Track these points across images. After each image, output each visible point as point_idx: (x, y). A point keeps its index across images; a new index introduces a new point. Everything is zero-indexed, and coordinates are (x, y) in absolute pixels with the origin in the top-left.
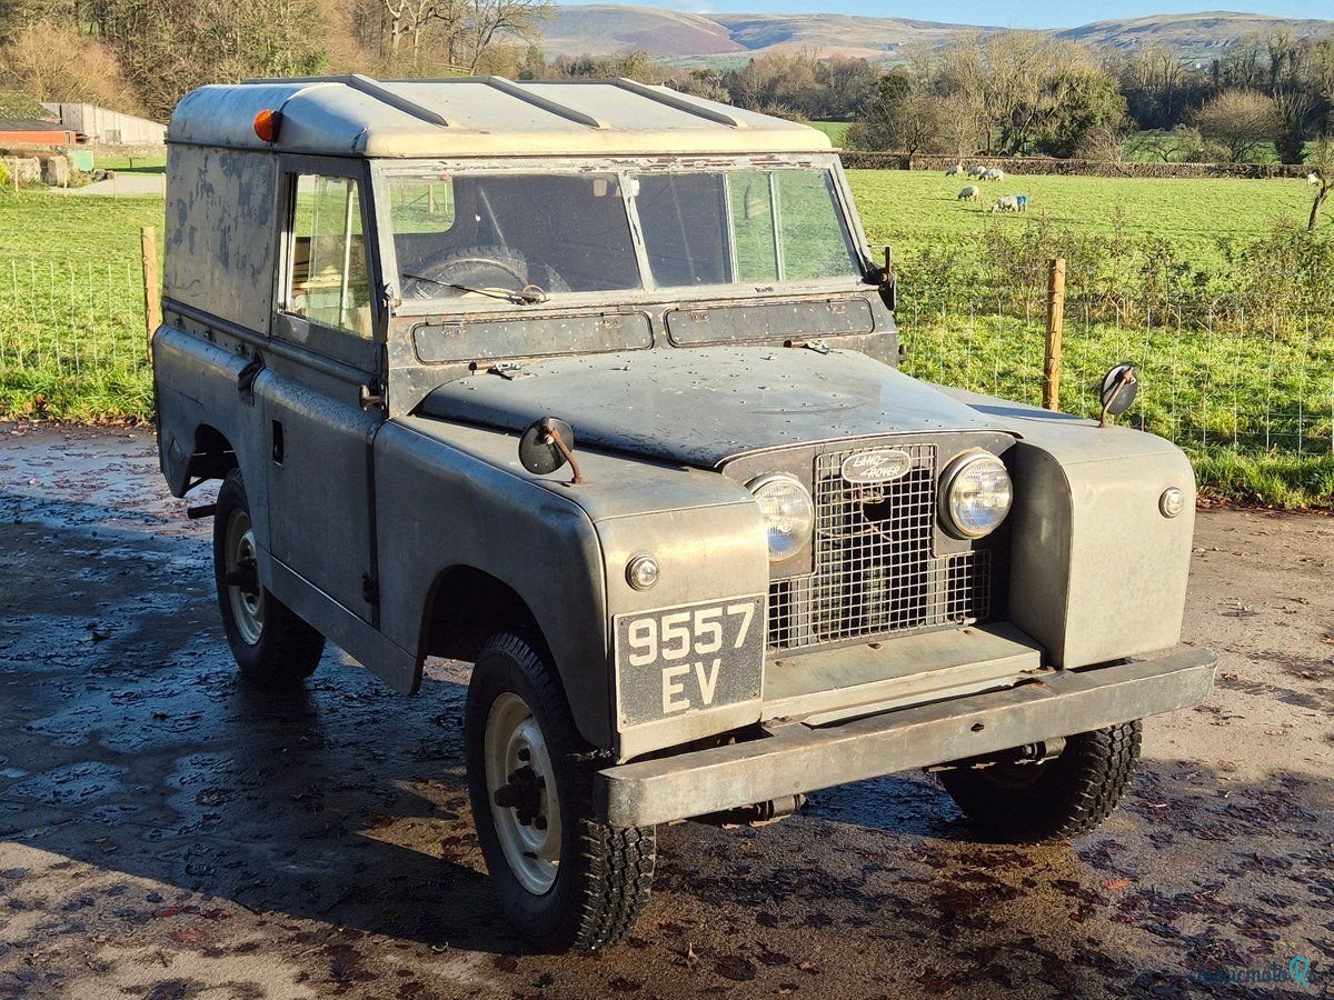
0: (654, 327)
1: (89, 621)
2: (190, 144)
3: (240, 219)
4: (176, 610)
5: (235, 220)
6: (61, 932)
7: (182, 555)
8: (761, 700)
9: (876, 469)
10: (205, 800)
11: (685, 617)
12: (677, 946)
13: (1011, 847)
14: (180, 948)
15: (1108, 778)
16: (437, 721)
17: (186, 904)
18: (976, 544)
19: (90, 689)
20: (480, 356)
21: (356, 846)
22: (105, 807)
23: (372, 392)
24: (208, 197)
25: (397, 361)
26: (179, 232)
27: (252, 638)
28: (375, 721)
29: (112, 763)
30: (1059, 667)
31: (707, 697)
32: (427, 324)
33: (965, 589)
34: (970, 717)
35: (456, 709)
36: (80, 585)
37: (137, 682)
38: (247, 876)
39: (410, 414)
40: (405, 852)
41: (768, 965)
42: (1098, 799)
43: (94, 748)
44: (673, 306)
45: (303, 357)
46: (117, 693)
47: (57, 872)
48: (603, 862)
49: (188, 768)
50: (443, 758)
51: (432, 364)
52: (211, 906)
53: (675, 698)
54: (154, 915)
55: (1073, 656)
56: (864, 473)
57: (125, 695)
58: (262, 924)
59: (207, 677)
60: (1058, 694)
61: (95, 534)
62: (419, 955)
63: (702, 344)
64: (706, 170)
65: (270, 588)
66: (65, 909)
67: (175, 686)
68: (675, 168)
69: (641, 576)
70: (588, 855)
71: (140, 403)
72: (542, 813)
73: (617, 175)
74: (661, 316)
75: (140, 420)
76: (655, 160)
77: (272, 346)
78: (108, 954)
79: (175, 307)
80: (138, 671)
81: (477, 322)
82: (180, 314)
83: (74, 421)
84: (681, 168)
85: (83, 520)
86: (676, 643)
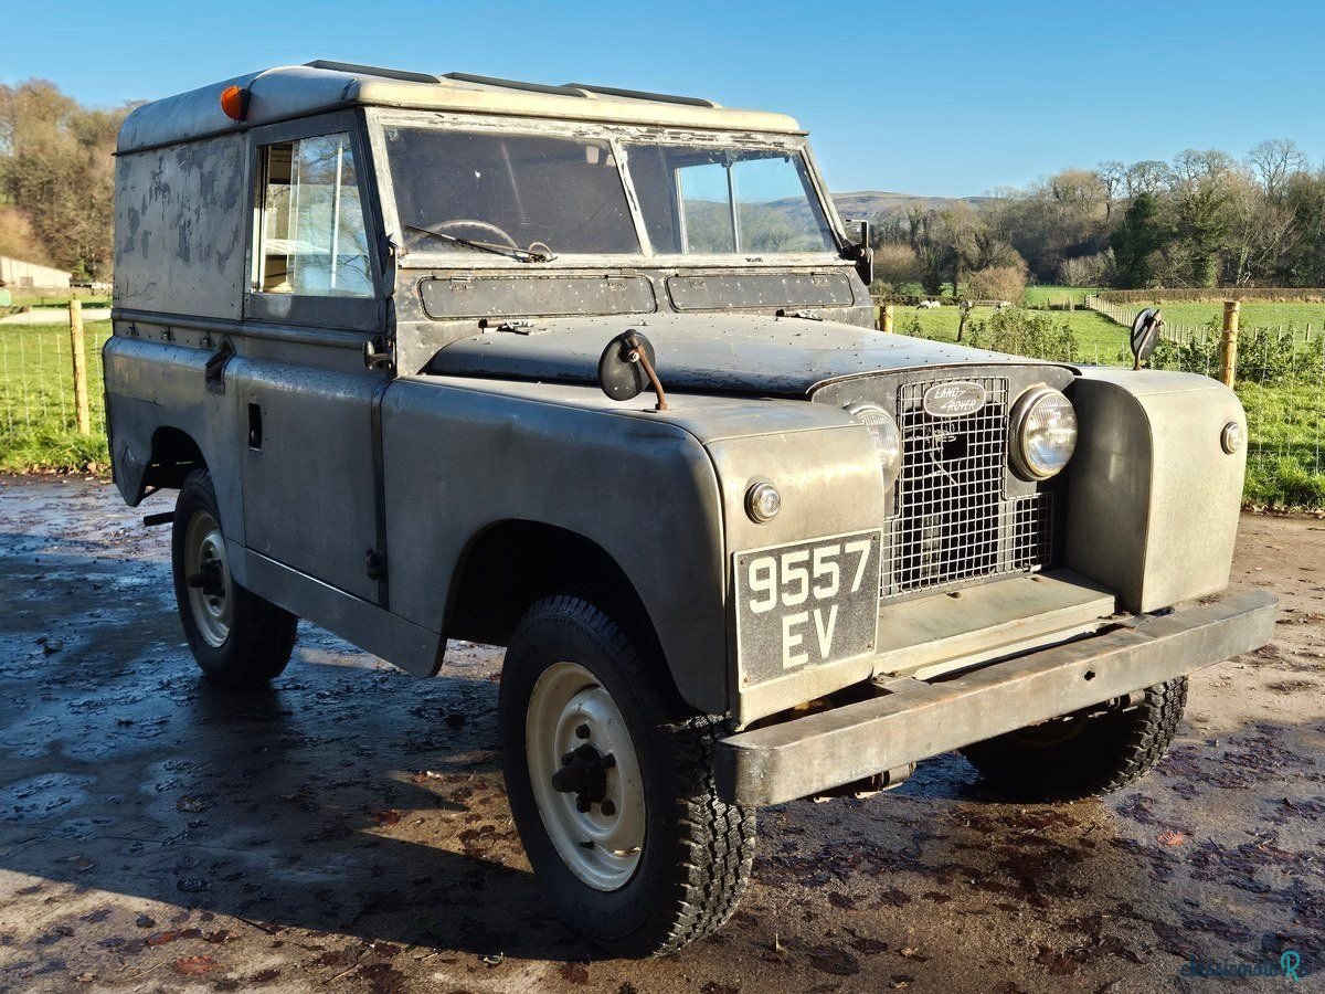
0: (656, 292)
1: (38, 636)
2: (141, 150)
3: (202, 211)
4: (127, 622)
5: (197, 212)
6: (37, 972)
7: (127, 575)
8: (874, 652)
9: (953, 402)
10: (187, 806)
11: (803, 556)
12: (759, 938)
13: (1046, 807)
14: (185, 982)
16: (418, 713)
17: (184, 926)
18: (1042, 486)
19: (46, 700)
20: (490, 313)
21: (366, 847)
22: (75, 821)
23: (377, 350)
24: (164, 197)
25: (405, 314)
26: (131, 240)
27: (216, 641)
28: (354, 717)
29: (78, 773)
30: (1141, 612)
31: (825, 649)
32: (434, 278)
33: (1031, 534)
34: (1081, 665)
36: (26, 605)
37: (95, 690)
38: (249, 889)
39: (420, 373)
40: (420, 851)
41: (867, 954)
42: (1149, 752)
43: (56, 758)
44: (672, 272)
45: (286, 332)
46: (76, 702)
47: (26, 898)
48: (703, 850)
49: (162, 775)
50: (437, 749)
51: (442, 319)
52: (215, 929)
53: (795, 651)
54: (147, 943)
55: (1149, 599)
56: (944, 406)
57: (85, 704)
58: (278, 945)
59: (169, 683)
61: (37, 560)
62: (471, 970)
63: (702, 310)
64: (691, 143)
66: (39, 942)
67: (137, 693)
68: (664, 140)
69: (762, 507)
70: (687, 842)
71: (70, 455)
72: (609, 795)
73: (609, 142)
74: (662, 281)
75: (72, 469)
76: (644, 129)
77: (245, 329)
79: (125, 315)
80: (95, 681)
81: (485, 279)
82: (133, 321)
83: (9, 472)
84: (669, 140)
85: (24, 549)
86: (795, 586)
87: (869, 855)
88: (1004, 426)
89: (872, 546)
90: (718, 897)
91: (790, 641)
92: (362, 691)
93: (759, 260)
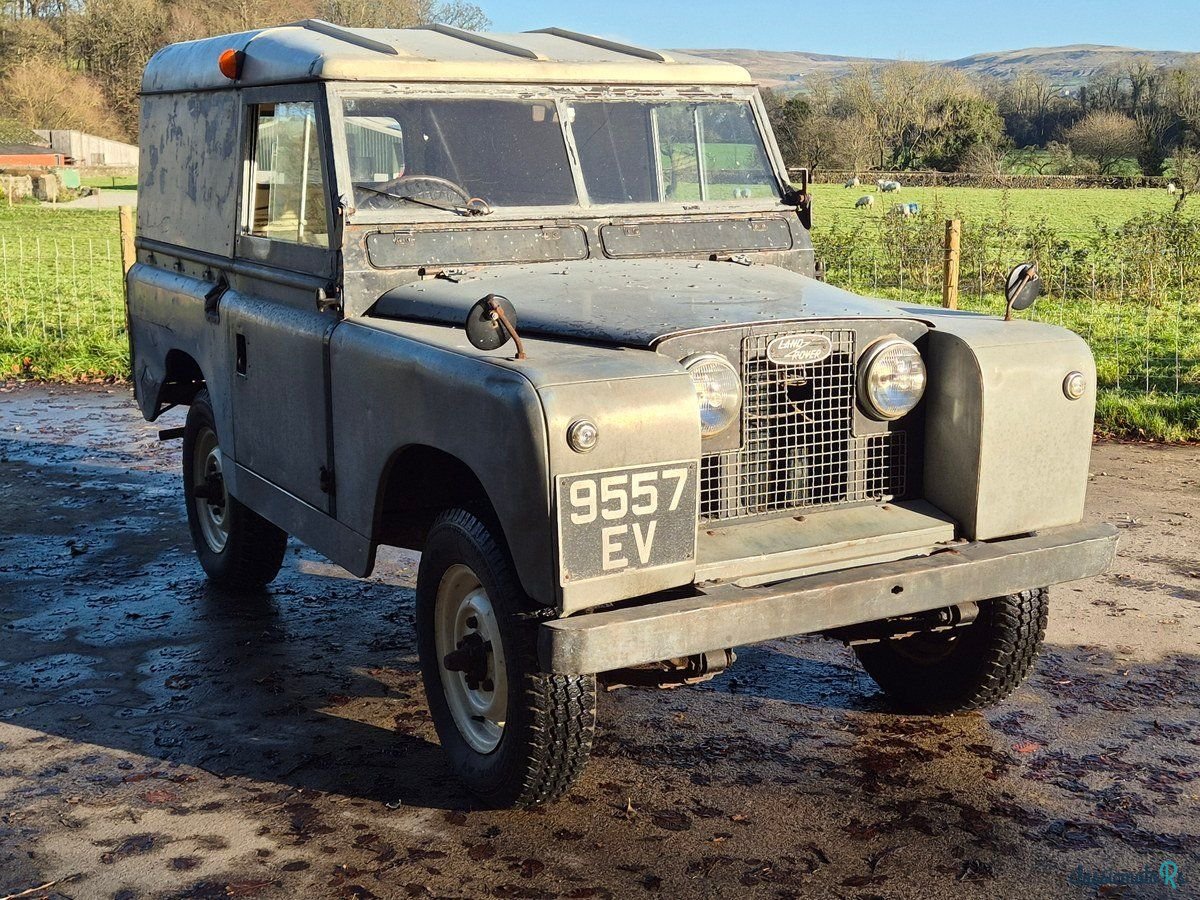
0: (590, 240)
1: (67, 539)
2: (161, 93)
3: (206, 155)
4: (148, 530)
5: (203, 157)
6: (37, 795)
7: (155, 486)
8: (694, 561)
9: (799, 352)
10: (174, 684)
11: (623, 479)
12: (617, 801)
13: (927, 718)
14: (149, 807)
15: (1017, 647)
16: (390, 618)
17: (155, 770)
18: (892, 425)
19: (68, 594)
20: (428, 262)
21: (315, 721)
22: (80, 691)
23: (328, 295)
24: (177, 139)
25: (351, 265)
26: (151, 175)
27: (217, 547)
28: (332, 619)
29: (87, 654)
30: (972, 539)
31: (644, 557)
32: (379, 232)
33: (883, 467)
34: (891, 579)
35: (408, 608)
36: (59, 510)
37: (111, 588)
38: (211, 746)
39: (364, 315)
40: (361, 727)
41: (702, 817)
42: (1008, 668)
43: (70, 642)
44: (606, 221)
45: (265, 273)
46: (93, 597)
47: (33, 744)
48: (547, 715)
49: (158, 659)
50: (397, 648)
51: (385, 268)
52: (178, 772)
53: (614, 556)
54: (124, 780)
55: (984, 528)
56: (788, 356)
57: (100, 599)
58: (226, 786)
59: (177, 584)
60: (972, 560)
61: (75, 469)
62: (374, 811)
63: (634, 256)
64: (636, 99)
65: (234, 494)
66: (41, 775)
67: (147, 592)
68: (608, 97)
69: (581, 439)
70: (532, 709)
71: (118, 364)
72: (489, 676)
73: (554, 102)
74: (596, 230)
75: (118, 379)
76: (589, 88)
77: (236, 266)
78: (80, 812)
79: (146, 244)
80: (112, 580)
81: (426, 232)
82: (152, 251)
83: (58, 380)
84: (614, 96)
85: (64, 459)
86: (614, 504)
87: (743, 747)
88: (852, 372)
89: (689, 474)
90: (562, 756)
91: (609, 548)
92: (345, 597)
93: (696, 207)
